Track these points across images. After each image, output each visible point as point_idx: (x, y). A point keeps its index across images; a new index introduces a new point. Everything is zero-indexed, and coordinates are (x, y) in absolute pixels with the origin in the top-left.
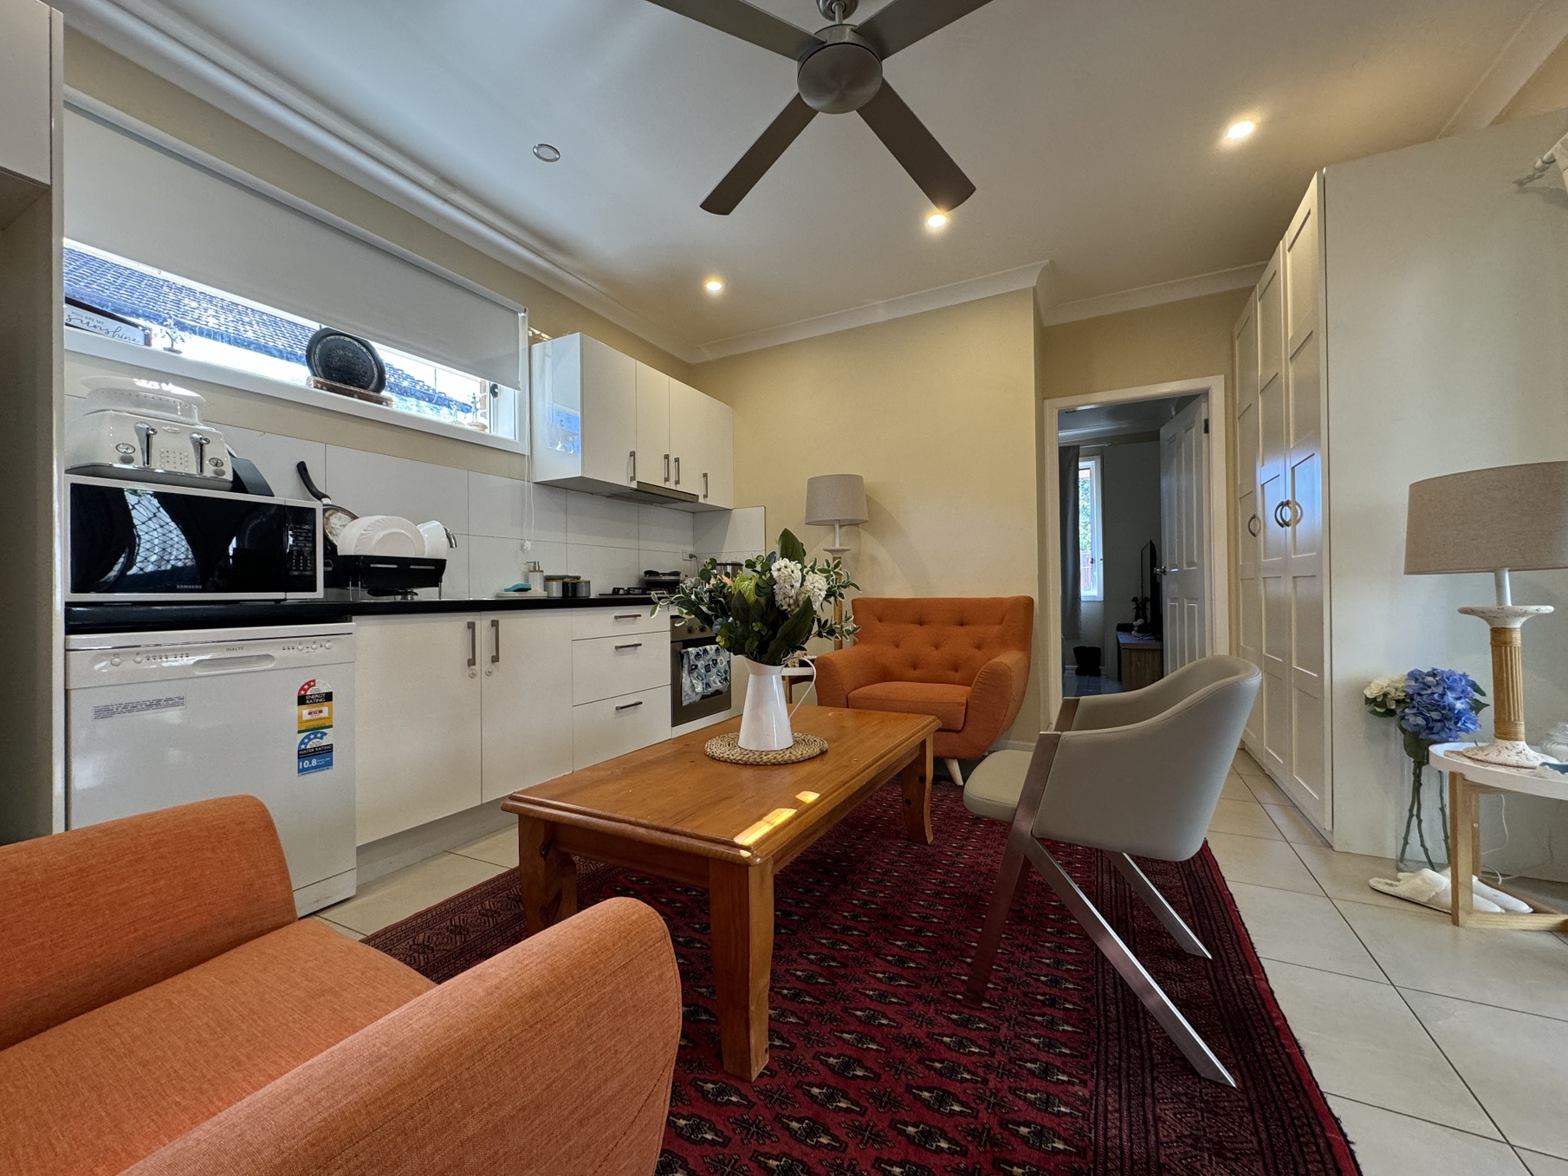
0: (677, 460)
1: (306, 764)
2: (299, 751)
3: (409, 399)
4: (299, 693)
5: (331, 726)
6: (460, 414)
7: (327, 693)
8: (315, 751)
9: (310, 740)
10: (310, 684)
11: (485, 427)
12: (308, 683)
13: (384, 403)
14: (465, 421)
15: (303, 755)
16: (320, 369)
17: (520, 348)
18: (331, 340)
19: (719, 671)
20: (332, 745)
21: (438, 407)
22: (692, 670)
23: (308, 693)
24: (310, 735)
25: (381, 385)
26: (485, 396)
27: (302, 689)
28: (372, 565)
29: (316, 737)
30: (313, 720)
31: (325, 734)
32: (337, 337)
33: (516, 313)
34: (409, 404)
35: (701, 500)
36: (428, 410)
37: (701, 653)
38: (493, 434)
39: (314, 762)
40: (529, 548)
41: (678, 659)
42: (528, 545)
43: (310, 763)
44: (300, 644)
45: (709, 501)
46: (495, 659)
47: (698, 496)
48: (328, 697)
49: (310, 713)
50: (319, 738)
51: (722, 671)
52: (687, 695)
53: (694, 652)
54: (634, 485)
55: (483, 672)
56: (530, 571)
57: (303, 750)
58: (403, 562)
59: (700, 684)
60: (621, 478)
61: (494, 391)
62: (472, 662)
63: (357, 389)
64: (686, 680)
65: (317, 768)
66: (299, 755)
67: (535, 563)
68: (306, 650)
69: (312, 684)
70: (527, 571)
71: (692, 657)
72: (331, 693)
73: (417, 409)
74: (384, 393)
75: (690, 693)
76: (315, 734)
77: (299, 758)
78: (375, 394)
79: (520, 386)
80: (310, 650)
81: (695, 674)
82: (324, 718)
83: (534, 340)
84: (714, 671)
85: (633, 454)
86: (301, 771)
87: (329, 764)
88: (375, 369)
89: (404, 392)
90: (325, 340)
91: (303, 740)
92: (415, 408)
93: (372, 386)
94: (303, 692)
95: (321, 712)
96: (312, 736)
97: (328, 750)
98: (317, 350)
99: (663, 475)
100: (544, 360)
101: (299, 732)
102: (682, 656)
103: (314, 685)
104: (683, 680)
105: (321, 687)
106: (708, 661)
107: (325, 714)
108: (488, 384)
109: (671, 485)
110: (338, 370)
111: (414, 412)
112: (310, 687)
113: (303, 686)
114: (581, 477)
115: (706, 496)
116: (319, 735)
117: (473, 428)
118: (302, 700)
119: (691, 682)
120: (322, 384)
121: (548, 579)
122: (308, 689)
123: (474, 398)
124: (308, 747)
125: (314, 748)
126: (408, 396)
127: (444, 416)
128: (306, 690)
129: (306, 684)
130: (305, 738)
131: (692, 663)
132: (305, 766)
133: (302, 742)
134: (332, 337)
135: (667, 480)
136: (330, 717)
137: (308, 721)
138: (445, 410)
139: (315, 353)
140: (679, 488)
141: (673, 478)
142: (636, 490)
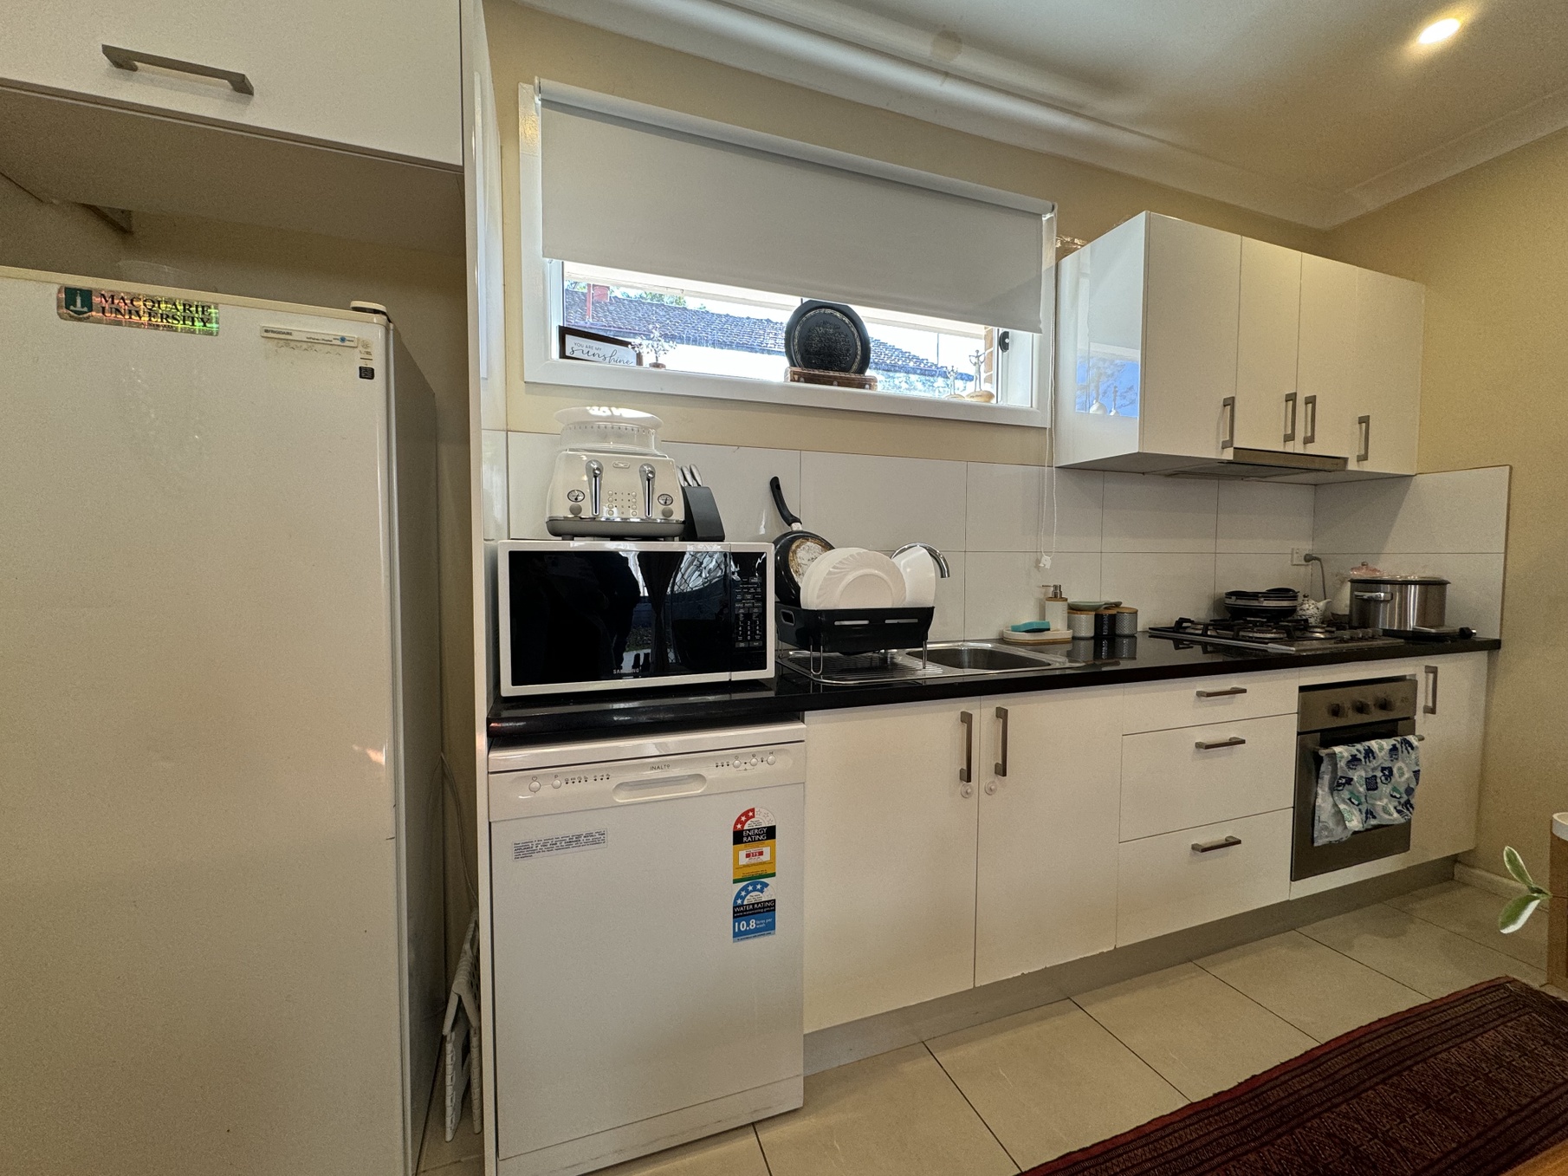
0: (1311, 401)
1: (743, 926)
2: (734, 907)
3: (897, 375)
4: (735, 827)
5: (773, 875)
6: (959, 384)
7: (768, 827)
8: (754, 909)
9: (748, 892)
10: (749, 814)
11: (990, 396)
12: (745, 814)
13: (867, 386)
14: (965, 393)
15: (740, 913)
16: (799, 357)
17: (1044, 268)
18: (812, 316)
19: (1395, 789)
20: (774, 900)
21: (932, 379)
22: (1339, 785)
23: (746, 827)
24: (747, 885)
25: (865, 363)
26: (992, 352)
27: (738, 821)
28: (837, 623)
29: (755, 890)
30: (754, 865)
31: (766, 885)
32: (818, 311)
33: (1040, 216)
34: (897, 381)
35: (1352, 466)
36: (919, 386)
37: (1361, 756)
38: (1001, 404)
39: (753, 923)
40: (1048, 566)
41: (1309, 764)
42: (1046, 561)
43: (748, 925)
44: (737, 757)
45: (1368, 467)
46: (1002, 770)
47: (1345, 460)
48: (770, 833)
49: (748, 856)
50: (758, 890)
51: (1402, 789)
52: (1326, 828)
53: (1346, 754)
54: (1228, 455)
55: (982, 790)
56: (1050, 599)
57: (739, 906)
58: (876, 615)
59: (1356, 813)
60: (1206, 447)
61: (1003, 343)
62: (967, 776)
63: (837, 374)
64: (1324, 802)
65: (757, 932)
66: (734, 912)
67: (1055, 587)
68: (743, 767)
69: (751, 814)
70: (1042, 596)
71: (1342, 764)
72: (774, 827)
73: (907, 386)
74: (869, 373)
75: (1331, 824)
76: (754, 886)
77: (734, 917)
78: (858, 376)
79: (1041, 326)
80: (748, 766)
81: (1346, 794)
82: (764, 863)
83: (1062, 253)
84: (1385, 789)
85: (1230, 403)
86: (738, 935)
87: (771, 927)
88: (859, 344)
89: (891, 369)
90: (804, 319)
91: (739, 893)
92: (904, 385)
93: (855, 367)
94: (739, 826)
95: (761, 853)
96: (750, 888)
97: (769, 908)
98: (797, 333)
99: (1281, 429)
100: (1077, 283)
101: (735, 881)
102: (1319, 760)
103: (753, 817)
104: (1319, 801)
105: (762, 820)
106: (1374, 769)
107: (766, 857)
108: (997, 331)
109: (1296, 447)
110: (818, 353)
111: (904, 391)
112: (748, 818)
113: (740, 818)
114: (1138, 453)
115: (1363, 458)
116: (759, 887)
117: (974, 401)
118: (739, 837)
119: (1335, 805)
120: (800, 375)
121: (1074, 609)
122: (746, 821)
123: (978, 357)
124: (745, 903)
125: (753, 904)
126: (896, 371)
127: (939, 391)
128: (743, 824)
129: (742, 815)
130: (742, 889)
131: (1340, 774)
132: (742, 929)
133: (738, 896)
134: (812, 313)
135: (1289, 438)
136: (772, 862)
137: (744, 866)
138: (940, 381)
139: (794, 337)
140: (1312, 449)
141: (1300, 434)
142: (1229, 462)
